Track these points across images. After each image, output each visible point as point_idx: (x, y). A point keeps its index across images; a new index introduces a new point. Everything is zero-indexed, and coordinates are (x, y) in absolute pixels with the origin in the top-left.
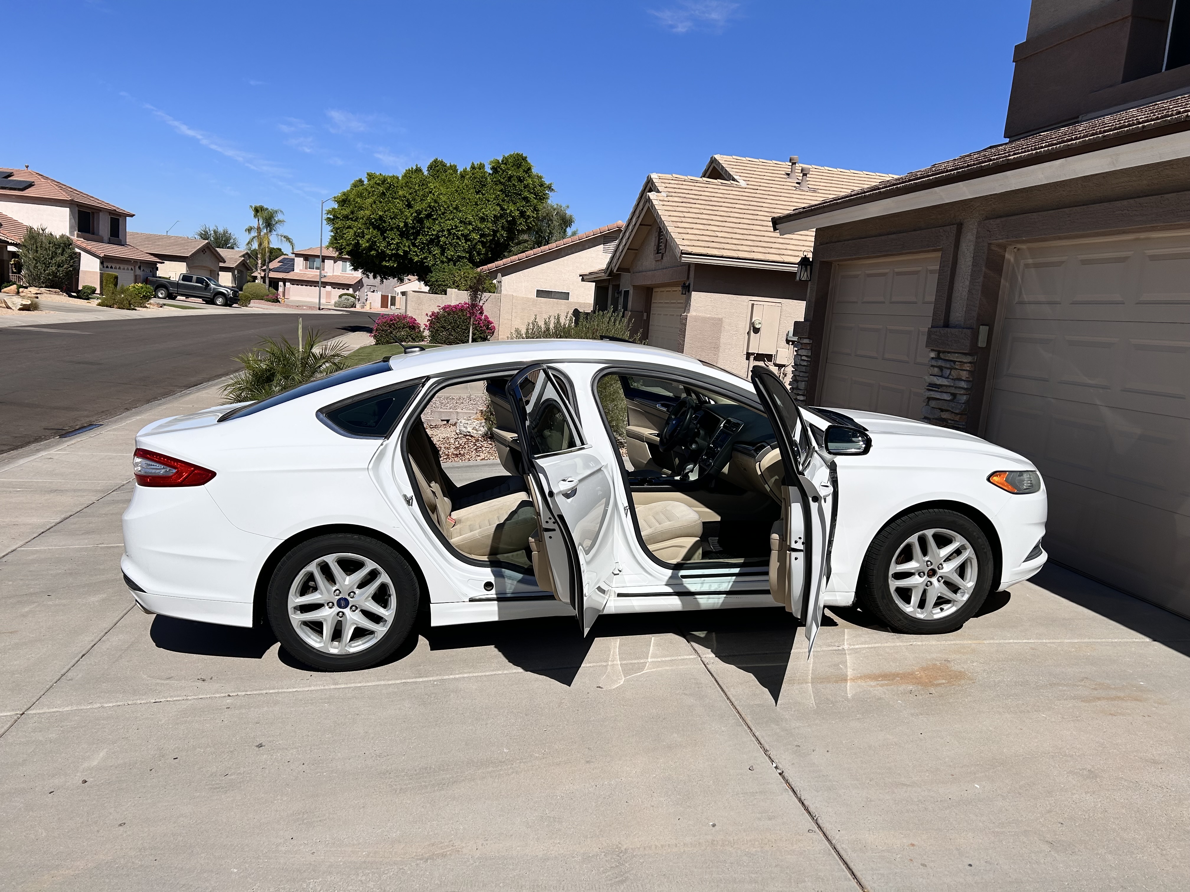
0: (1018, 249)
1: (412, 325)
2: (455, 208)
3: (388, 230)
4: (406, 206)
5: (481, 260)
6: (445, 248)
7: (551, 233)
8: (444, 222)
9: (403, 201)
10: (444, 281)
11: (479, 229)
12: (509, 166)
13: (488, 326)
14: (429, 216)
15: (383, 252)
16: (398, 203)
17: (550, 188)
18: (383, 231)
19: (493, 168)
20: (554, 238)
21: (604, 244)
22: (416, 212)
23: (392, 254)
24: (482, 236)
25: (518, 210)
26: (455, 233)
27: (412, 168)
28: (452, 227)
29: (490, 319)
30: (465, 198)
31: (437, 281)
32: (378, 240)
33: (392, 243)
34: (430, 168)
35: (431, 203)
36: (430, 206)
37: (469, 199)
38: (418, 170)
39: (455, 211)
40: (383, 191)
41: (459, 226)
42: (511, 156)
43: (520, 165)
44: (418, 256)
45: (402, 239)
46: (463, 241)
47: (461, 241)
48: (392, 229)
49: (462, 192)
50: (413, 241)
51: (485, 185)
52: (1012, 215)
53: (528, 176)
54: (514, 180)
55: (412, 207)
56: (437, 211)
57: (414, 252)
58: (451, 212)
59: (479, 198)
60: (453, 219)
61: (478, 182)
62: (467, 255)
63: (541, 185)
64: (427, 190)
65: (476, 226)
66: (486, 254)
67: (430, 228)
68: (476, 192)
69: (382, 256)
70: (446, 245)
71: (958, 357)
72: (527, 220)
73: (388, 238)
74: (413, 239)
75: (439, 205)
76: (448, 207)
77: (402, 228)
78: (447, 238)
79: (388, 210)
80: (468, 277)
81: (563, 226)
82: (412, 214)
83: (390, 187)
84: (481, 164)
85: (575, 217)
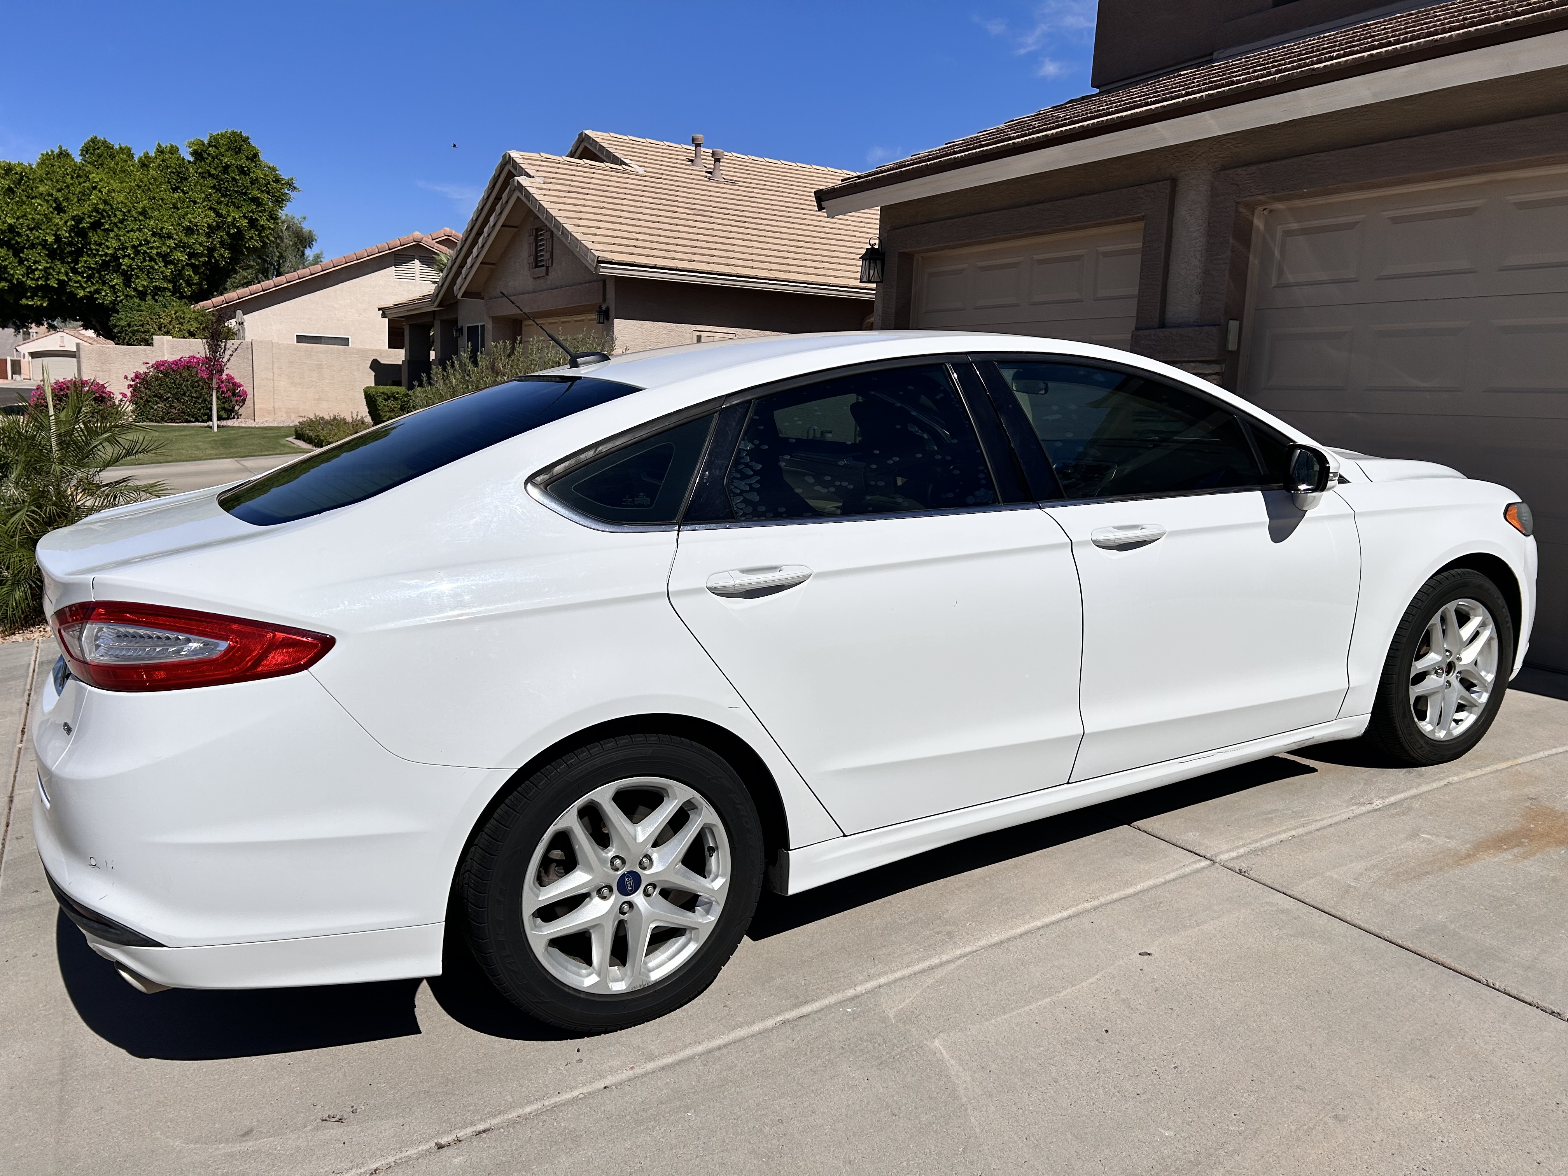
0: (1271, 211)
1: (101, 396)
2: (141, 214)
3: (27, 248)
4: (55, 209)
5: (193, 292)
6: (132, 275)
7: (281, 256)
8: (124, 235)
9: (48, 201)
10: (142, 326)
11: (185, 246)
12: (223, 150)
13: (235, 390)
14: (96, 226)
15: (21, 283)
16: (39, 204)
17: (290, 185)
18: (17, 251)
19: (195, 153)
20: (288, 264)
21: (395, 266)
22: (73, 218)
23: (37, 286)
24: (191, 255)
25: (246, 218)
26: (145, 252)
27: (52, 152)
28: (140, 243)
29: (237, 380)
30: (154, 198)
31: (129, 325)
32: (10, 263)
33: (37, 269)
34: (85, 151)
35: (98, 204)
36: (96, 210)
37: (162, 199)
38: (63, 155)
39: (141, 218)
40: (9, 185)
41: (152, 241)
42: (222, 135)
43: (240, 149)
44: (84, 289)
45: (52, 262)
46: (161, 264)
47: (157, 264)
48: (33, 246)
49: (149, 189)
50: (72, 265)
51: (186, 179)
52: (1283, 159)
53: (256, 166)
54: (234, 172)
55: (65, 212)
56: (109, 216)
57: (76, 282)
58: (135, 218)
59: (179, 198)
60: (140, 230)
61: (173, 173)
62: (170, 286)
63: (277, 181)
64: (87, 184)
65: (180, 241)
66: (200, 284)
67: (100, 245)
68: (172, 188)
69: (19, 289)
70: (133, 270)
71: (1195, 367)
72: (260, 232)
73: (27, 260)
74: (71, 262)
75: (112, 208)
76: (129, 211)
77: (51, 244)
78: (133, 259)
79: (23, 216)
80: (184, 318)
81: (300, 246)
82: (66, 222)
83: (22, 179)
84: (172, 146)
85: (317, 234)
